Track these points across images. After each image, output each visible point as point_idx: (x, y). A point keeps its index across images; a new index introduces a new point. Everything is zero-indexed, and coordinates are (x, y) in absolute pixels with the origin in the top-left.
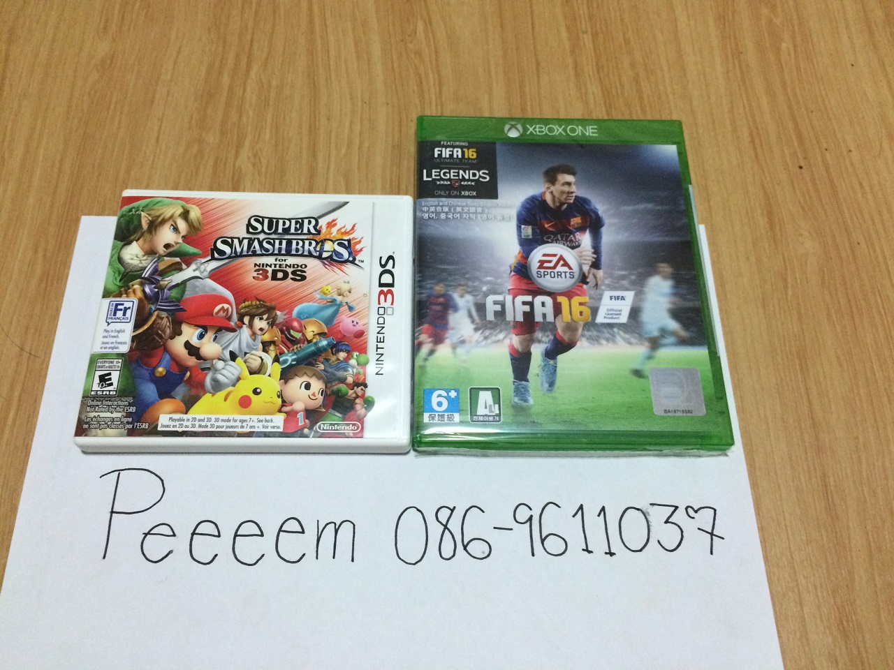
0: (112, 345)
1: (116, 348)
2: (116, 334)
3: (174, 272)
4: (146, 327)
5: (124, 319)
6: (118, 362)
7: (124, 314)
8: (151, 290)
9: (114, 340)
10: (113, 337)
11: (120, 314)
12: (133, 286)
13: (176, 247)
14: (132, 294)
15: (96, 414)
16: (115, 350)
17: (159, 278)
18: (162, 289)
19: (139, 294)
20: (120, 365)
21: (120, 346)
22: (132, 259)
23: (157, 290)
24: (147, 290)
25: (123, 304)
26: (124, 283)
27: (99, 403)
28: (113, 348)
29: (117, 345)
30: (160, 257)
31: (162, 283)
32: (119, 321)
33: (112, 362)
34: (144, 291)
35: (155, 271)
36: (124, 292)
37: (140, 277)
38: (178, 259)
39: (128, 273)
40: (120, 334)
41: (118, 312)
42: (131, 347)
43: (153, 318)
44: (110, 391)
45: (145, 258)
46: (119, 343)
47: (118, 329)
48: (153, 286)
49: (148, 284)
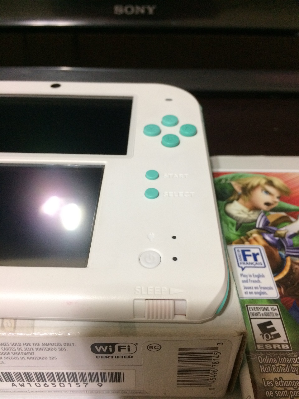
0: (259, 290)
1: (264, 293)
2: (256, 279)
3: (286, 224)
4: (285, 272)
5: (256, 264)
6: (274, 310)
7: (256, 259)
8: (272, 238)
9: (257, 285)
10: (254, 282)
11: (250, 259)
12: (251, 234)
13: (276, 205)
14: (254, 242)
15: (277, 376)
16: (262, 296)
17: (274, 229)
18: (282, 237)
19: (262, 242)
20: (277, 312)
21: (266, 291)
22: (239, 213)
23: (277, 238)
24: (268, 237)
25: (249, 251)
26: (241, 232)
27: (275, 360)
28: (260, 293)
29: (263, 290)
30: (265, 212)
31: (279, 232)
32: (252, 266)
33: (267, 309)
34: (264, 239)
35: (267, 223)
36: (245, 240)
37: (254, 227)
38: (283, 214)
39: (241, 224)
40: (261, 279)
41: (248, 258)
42: (280, 293)
43: (288, 263)
44: (280, 344)
45: (251, 212)
46: (265, 288)
47: (257, 274)
48: (272, 235)
49: (265, 233)
